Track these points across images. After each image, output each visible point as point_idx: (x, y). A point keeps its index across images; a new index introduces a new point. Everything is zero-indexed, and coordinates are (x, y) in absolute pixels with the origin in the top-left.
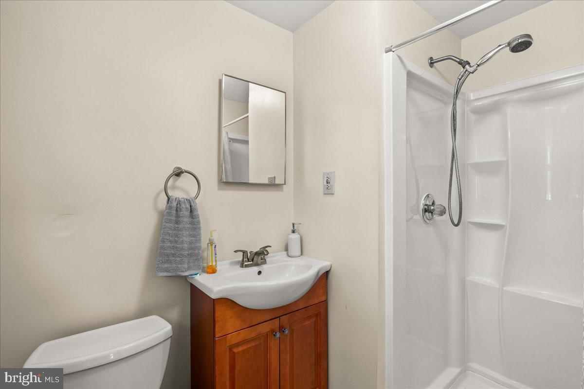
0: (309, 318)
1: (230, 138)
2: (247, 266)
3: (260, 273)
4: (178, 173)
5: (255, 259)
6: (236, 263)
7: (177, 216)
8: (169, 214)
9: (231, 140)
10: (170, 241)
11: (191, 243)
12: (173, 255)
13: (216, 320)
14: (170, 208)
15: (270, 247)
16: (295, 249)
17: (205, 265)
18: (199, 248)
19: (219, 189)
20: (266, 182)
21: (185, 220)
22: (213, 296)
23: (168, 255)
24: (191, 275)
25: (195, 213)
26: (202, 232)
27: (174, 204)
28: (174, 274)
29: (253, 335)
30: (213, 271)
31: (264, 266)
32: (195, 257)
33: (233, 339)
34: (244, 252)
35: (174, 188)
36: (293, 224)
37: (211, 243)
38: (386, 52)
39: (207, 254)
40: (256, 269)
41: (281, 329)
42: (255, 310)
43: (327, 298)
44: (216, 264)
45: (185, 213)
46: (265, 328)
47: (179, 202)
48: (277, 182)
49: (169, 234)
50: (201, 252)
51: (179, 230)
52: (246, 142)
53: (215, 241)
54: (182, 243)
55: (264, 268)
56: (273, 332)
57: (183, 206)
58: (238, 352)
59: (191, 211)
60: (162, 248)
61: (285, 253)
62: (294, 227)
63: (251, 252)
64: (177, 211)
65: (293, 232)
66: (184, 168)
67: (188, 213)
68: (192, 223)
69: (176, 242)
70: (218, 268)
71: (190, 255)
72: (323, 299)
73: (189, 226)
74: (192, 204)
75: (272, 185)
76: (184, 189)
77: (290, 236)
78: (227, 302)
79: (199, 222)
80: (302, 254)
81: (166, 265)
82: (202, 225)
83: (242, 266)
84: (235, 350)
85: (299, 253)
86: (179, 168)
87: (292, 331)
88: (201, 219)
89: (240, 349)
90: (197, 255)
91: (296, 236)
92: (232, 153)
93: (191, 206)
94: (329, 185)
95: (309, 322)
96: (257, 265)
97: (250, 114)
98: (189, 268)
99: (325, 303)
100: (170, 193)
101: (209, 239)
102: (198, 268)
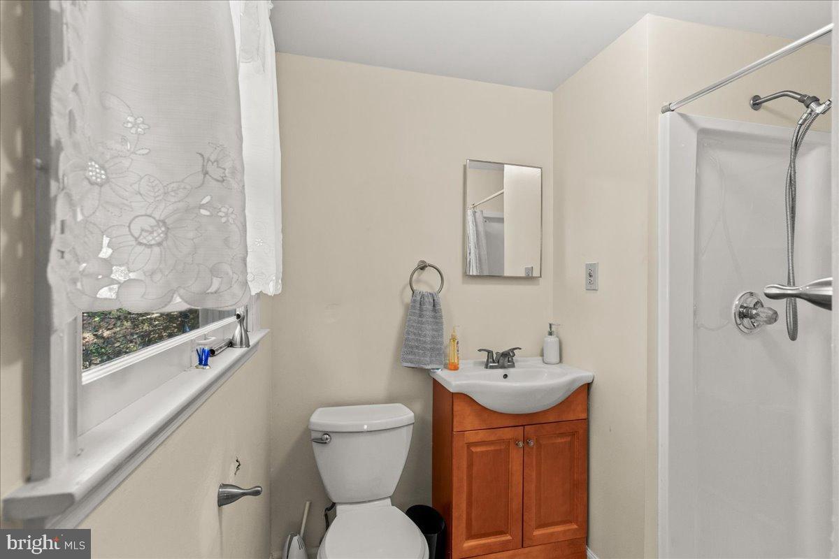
0: (562, 435)
1: (485, 218)
2: (492, 367)
3: (505, 376)
4: (423, 267)
5: (501, 361)
6: (481, 363)
7: (421, 310)
8: (413, 307)
9: (487, 219)
10: (415, 334)
11: (433, 337)
12: (417, 347)
13: (454, 413)
14: (414, 301)
15: (520, 349)
16: (552, 355)
17: (448, 362)
18: (441, 343)
19: (463, 283)
20: (523, 274)
21: (428, 313)
22: (451, 390)
23: (412, 347)
24: (433, 369)
25: (437, 308)
26: (445, 326)
27: (418, 298)
28: (417, 366)
29: (493, 438)
30: (455, 368)
31: (511, 370)
32: (437, 351)
33: (472, 437)
34: (489, 352)
35: (418, 281)
36: (550, 325)
37: (453, 339)
38: (663, 112)
39: (451, 351)
40: (501, 372)
41: (526, 440)
42: (495, 412)
43: (588, 415)
44: (458, 361)
45: (428, 307)
46: (507, 434)
47: (423, 296)
48: (535, 275)
49: (413, 326)
50: (443, 347)
51: (422, 323)
52: (501, 220)
53: (458, 337)
54: (425, 336)
55: (510, 371)
56: (516, 441)
57: (426, 299)
58: (476, 452)
59: (434, 306)
60: (407, 339)
61: (541, 358)
62: (550, 328)
63: (497, 353)
64: (420, 304)
65: (550, 334)
66: (428, 261)
67: (431, 307)
68: (435, 317)
69: (420, 335)
70: (461, 366)
71: (432, 349)
72: (583, 416)
73: (431, 320)
74: (435, 298)
75: (529, 278)
76: (428, 282)
77: (546, 339)
78: (465, 398)
79: (441, 317)
80: (561, 361)
81: (410, 357)
82: (444, 320)
83: (487, 366)
84: (474, 449)
85: (558, 360)
86: (423, 262)
87: (539, 446)
88: (444, 313)
89: (479, 449)
90: (439, 350)
91: (553, 339)
92: (487, 235)
93: (434, 300)
94: (592, 279)
95: (563, 440)
96: (503, 367)
97: (505, 190)
98: (431, 362)
99: (586, 422)
100: (415, 287)
101: (452, 335)
102: (441, 364)
